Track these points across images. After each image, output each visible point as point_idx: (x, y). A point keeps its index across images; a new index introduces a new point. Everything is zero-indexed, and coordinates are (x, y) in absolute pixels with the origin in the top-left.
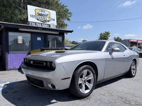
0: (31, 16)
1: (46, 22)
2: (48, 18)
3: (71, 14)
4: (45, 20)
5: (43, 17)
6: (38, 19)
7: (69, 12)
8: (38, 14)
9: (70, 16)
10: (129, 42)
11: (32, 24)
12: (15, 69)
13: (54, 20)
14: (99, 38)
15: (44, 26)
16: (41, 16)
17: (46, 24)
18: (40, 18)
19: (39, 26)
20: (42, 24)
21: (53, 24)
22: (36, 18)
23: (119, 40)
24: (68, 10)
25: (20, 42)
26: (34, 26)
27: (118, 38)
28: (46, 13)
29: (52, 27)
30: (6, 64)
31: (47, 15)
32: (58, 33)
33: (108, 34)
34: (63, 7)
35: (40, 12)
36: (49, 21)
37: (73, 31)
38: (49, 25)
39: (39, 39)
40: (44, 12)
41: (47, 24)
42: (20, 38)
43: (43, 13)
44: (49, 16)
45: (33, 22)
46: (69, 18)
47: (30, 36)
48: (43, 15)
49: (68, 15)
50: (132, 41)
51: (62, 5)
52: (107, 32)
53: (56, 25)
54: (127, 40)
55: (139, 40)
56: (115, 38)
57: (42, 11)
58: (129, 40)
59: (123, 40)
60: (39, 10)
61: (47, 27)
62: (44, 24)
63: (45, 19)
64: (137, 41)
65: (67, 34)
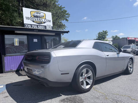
0: (27, 18)
1: (42, 24)
2: (43, 20)
3: (69, 15)
4: (41, 22)
5: (38, 19)
6: (33, 21)
7: (67, 13)
8: (34, 16)
9: (68, 17)
10: (127, 40)
11: (27, 26)
12: (13, 72)
13: (50, 21)
14: (97, 37)
15: (40, 28)
16: (37, 18)
17: (41, 26)
18: (35, 20)
19: (34, 28)
20: (37, 26)
21: (49, 25)
22: (32, 20)
23: (117, 38)
24: (66, 11)
25: (17, 44)
26: (30, 27)
27: (116, 36)
28: (42, 14)
29: (48, 28)
30: (3, 66)
31: (43, 17)
32: (54, 34)
33: (106, 33)
34: (60, 8)
35: (36, 14)
36: (44, 23)
37: (69, 31)
38: (45, 27)
39: (35, 40)
40: (40, 14)
41: (43, 26)
42: (16, 41)
43: (38, 15)
44: (44, 18)
45: (29, 24)
46: (67, 18)
47: (26, 38)
48: (39, 17)
49: (66, 16)
50: (130, 39)
51: (59, 6)
52: (105, 31)
53: (52, 26)
54: (125, 38)
55: (137, 38)
56: (113, 37)
57: (37, 13)
58: (127, 38)
59: (121, 39)
60: (35, 12)
61: (43, 28)
62: (40, 25)
63: (41, 20)
64: (135, 38)
65: (63, 34)
